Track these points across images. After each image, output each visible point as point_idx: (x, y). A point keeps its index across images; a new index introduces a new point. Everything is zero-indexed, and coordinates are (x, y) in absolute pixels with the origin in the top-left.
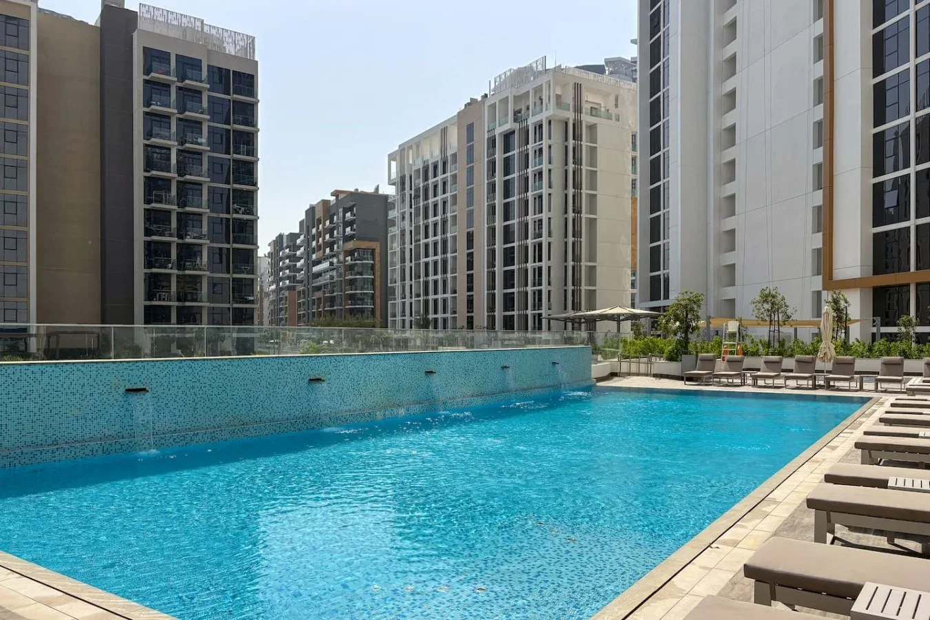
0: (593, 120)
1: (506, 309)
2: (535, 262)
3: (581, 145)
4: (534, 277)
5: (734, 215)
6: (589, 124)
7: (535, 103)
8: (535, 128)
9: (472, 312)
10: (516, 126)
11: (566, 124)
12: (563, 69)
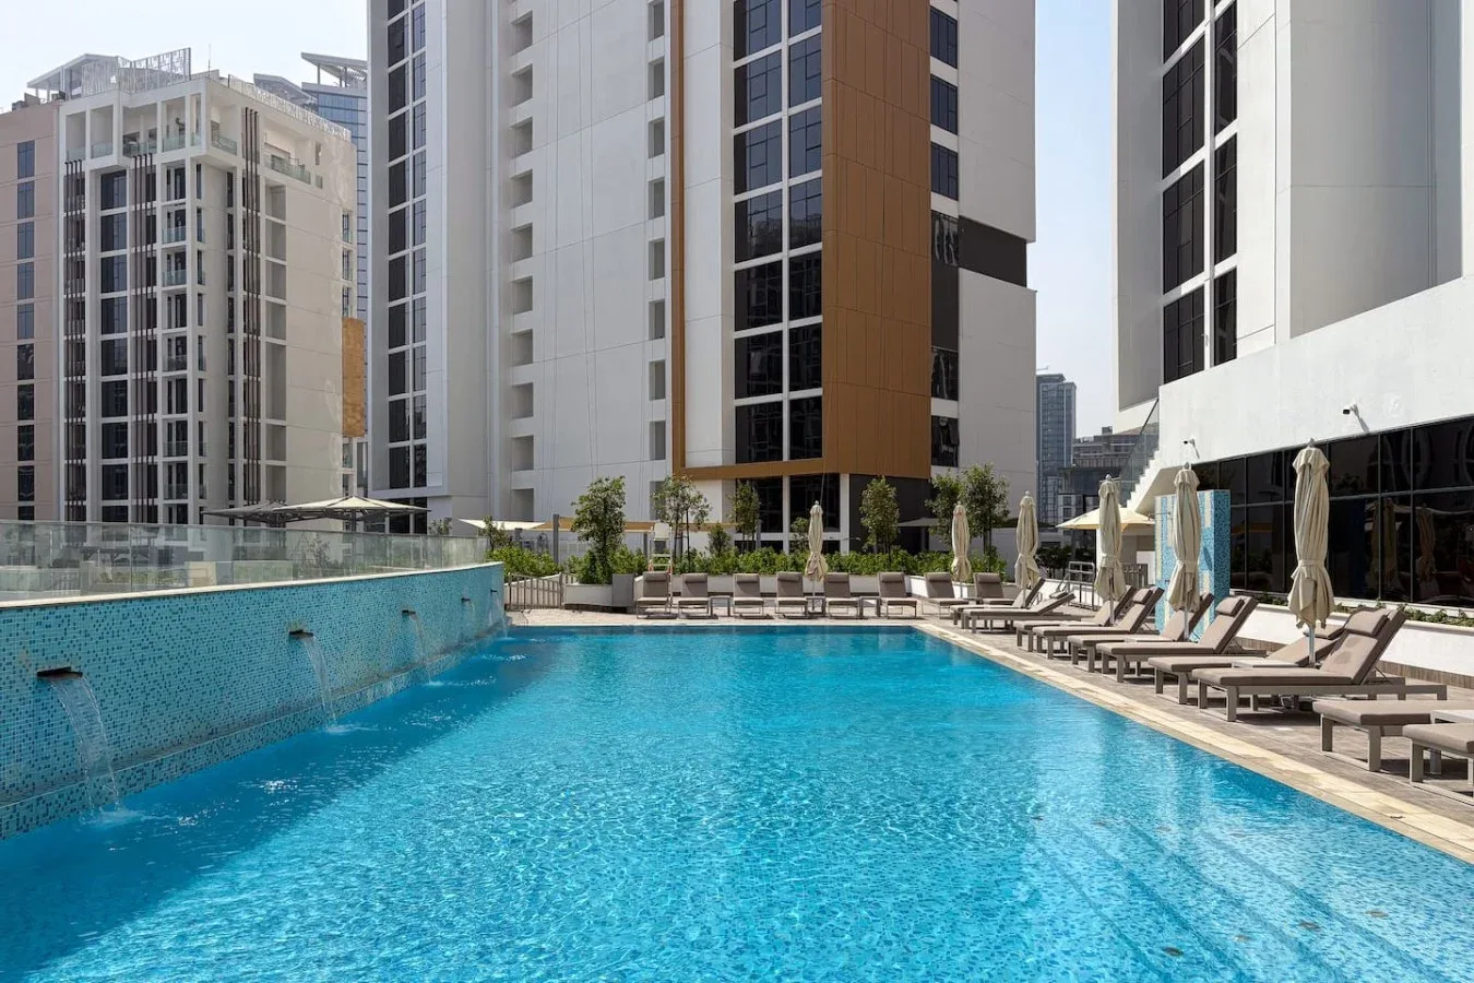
0: (278, 178)
1: (107, 495)
2: (170, 412)
3: (257, 218)
4: (170, 439)
5: (531, 361)
6: (272, 184)
7: (168, 127)
8: (168, 172)
9: (32, 498)
10: (129, 164)
11: (230, 177)
12: (222, 78)
